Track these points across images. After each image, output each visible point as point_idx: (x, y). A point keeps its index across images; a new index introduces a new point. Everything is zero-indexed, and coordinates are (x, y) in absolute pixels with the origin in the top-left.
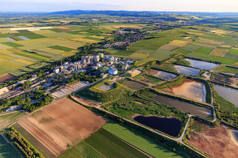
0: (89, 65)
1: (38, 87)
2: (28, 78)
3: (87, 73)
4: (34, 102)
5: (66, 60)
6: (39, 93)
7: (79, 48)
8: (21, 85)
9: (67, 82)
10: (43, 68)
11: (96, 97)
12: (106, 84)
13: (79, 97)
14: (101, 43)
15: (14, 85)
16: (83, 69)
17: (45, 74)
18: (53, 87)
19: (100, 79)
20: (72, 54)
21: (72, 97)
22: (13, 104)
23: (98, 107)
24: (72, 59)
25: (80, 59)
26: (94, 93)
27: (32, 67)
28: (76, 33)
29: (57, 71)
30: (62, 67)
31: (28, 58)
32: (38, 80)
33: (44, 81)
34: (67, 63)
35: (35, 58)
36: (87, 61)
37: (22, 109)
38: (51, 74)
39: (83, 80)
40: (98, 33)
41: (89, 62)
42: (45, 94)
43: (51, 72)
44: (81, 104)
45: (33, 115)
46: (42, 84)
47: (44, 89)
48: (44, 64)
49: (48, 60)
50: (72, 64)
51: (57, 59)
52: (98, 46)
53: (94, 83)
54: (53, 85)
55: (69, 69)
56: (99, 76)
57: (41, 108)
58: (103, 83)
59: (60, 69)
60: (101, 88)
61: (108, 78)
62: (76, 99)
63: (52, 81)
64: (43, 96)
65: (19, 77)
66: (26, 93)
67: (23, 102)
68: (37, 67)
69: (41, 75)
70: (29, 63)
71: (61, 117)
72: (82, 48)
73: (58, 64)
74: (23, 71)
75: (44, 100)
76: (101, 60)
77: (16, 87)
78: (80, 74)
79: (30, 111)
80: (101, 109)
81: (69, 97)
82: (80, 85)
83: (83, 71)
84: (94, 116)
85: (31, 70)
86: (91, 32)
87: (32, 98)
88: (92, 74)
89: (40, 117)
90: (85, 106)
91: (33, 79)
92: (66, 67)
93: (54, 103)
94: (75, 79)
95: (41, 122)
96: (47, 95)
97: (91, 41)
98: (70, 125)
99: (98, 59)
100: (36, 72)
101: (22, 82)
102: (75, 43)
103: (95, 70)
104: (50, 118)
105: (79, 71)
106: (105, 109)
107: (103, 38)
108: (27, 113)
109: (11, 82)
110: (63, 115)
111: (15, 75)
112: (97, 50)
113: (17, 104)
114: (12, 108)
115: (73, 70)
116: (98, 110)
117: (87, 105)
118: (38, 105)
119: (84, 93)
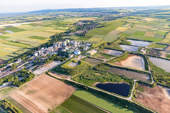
0: (60, 49)
1: (23, 67)
2: (15, 61)
3: (59, 55)
4: (21, 79)
5: (42, 46)
6: (24, 72)
7: (51, 37)
8: (10, 67)
9: (44, 63)
10: (25, 53)
11: (66, 72)
12: (73, 62)
13: (54, 73)
14: (67, 32)
15: (5, 67)
16: (55, 52)
17: (27, 57)
18: (34, 67)
19: (68, 59)
20: (46, 42)
21: (49, 73)
22: (4, 82)
23: (69, 79)
24: (47, 45)
25: (53, 45)
26: (64, 69)
27: (18, 53)
28: (48, 26)
29: (36, 54)
30: (40, 52)
31: (14, 47)
32: (23, 62)
33: (27, 62)
34: (43, 48)
35: (19, 46)
36: (58, 46)
37: (12, 85)
38: (32, 58)
39: (56, 60)
40: (64, 25)
41: (59, 47)
42: (29, 72)
43: (31, 56)
44: (56, 78)
45: (20, 89)
46: (25, 65)
47: (27, 68)
48: (26, 50)
49: (29, 47)
50: (47, 49)
51: (35, 46)
52: (65, 34)
53: (64, 61)
54: (34, 65)
55: (44, 53)
56: (67, 57)
57: (27, 83)
58: (71, 61)
59: (38, 53)
60: (70, 65)
61: (74, 57)
62: (52, 74)
63: (33, 62)
64: (27, 74)
65: (8, 61)
66: (14, 73)
67: (13, 79)
68: (21, 53)
69: (24, 58)
70: (15, 50)
71: (42, 89)
72: (53, 36)
73: (37, 49)
74: (11, 56)
75: (28, 77)
76: (68, 45)
77: (6, 69)
78: (53, 55)
79: (18, 86)
80: (71, 81)
81: (47, 73)
82: (54, 64)
83: (55, 53)
84: (66, 86)
85: (17, 55)
86: (58, 24)
87: (19, 76)
88: (62, 55)
89: (26, 90)
90: (59, 79)
91: (19, 62)
92: (43, 51)
93: (36, 78)
94: (50, 60)
95: (27, 94)
96: (30, 73)
97: (59, 32)
98: (49, 94)
99: (66, 44)
100: (21, 56)
101: (11, 65)
102: (48, 33)
103: (64, 52)
104: (34, 90)
105: (52, 54)
106: (74, 80)
107: (68, 28)
108: (16, 87)
109: (2, 65)
110: (43, 87)
111: (5, 60)
112: (64, 37)
113: (8, 82)
114: (4, 84)
115: (48, 53)
116: (69, 81)
117: (60, 78)
118: (24, 81)
119: (57, 69)
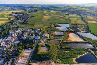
3: (23, 43)
14: (10, 22)
16: (16, 40)
19: (35, 44)
21: (31, 64)
23: (53, 64)
26: (43, 55)
41: (16, 36)
55: (7, 44)
58: (40, 46)
61: (38, 42)
78: (18, 44)
82: (27, 53)
92: (4, 43)
103: (26, 39)
106: (58, 63)
107: (8, 19)
115: (11, 43)
119: (36, 58)
